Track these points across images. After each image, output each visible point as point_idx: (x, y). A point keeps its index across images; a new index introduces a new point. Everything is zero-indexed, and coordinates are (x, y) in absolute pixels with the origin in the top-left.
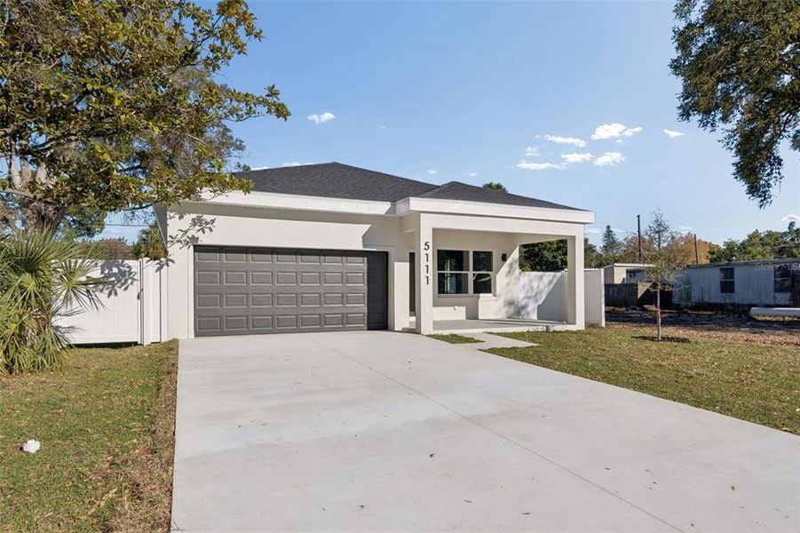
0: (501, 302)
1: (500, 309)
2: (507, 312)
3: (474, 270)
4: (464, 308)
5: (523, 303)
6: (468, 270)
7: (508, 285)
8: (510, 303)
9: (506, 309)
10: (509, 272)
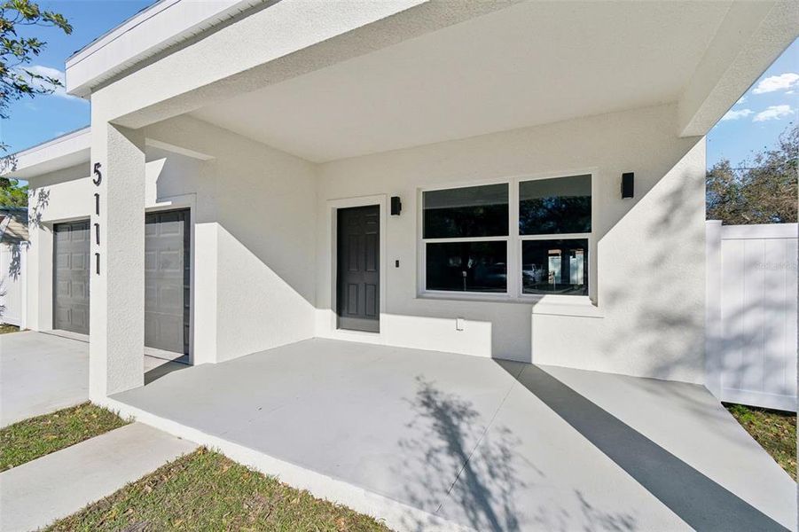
0: (625, 315)
1: (622, 336)
2: (650, 350)
3: (523, 231)
4: (486, 328)
5: (747, 323)
6: (504, 231)
7: (659, 261)
8: (671, 322)
9: (649, 338)
10: (666, 221)
